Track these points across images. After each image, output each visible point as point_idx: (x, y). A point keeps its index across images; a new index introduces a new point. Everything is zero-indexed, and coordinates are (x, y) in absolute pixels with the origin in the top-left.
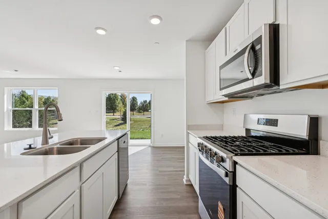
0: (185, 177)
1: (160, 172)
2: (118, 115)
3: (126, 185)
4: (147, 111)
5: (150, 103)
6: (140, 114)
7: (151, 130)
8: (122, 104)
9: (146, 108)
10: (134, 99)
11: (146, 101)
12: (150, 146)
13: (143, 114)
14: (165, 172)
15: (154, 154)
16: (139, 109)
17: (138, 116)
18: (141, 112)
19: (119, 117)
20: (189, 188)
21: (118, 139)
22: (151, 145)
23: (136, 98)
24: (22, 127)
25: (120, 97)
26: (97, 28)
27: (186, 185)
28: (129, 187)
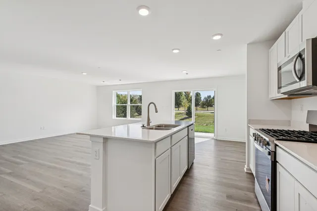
0: (246, 166)
1: (222, 159)
2: (183, 110)
3: (193, 163)
4: (211, 106)
5: (213, 98)
6: (204, 109)
7: (214, 125)
8: (186, 100)
9: (209, 103)
10: (198, 95)
11: (210, 96)
12: (213, 139)
13: (206, 109)
14: (226, 160)
15: (216, 145)
16: (203, 104)
17: (201, 112)
18: (204, 108)
19: (184, 112)
20: (249, 176)
21: (188, 127)
22: (215, 138)
23: (200, 94)
24: (120, 117)
25: (184, 93)
26: (173, 50)
27: (246, 173)
28: (195, 165)
